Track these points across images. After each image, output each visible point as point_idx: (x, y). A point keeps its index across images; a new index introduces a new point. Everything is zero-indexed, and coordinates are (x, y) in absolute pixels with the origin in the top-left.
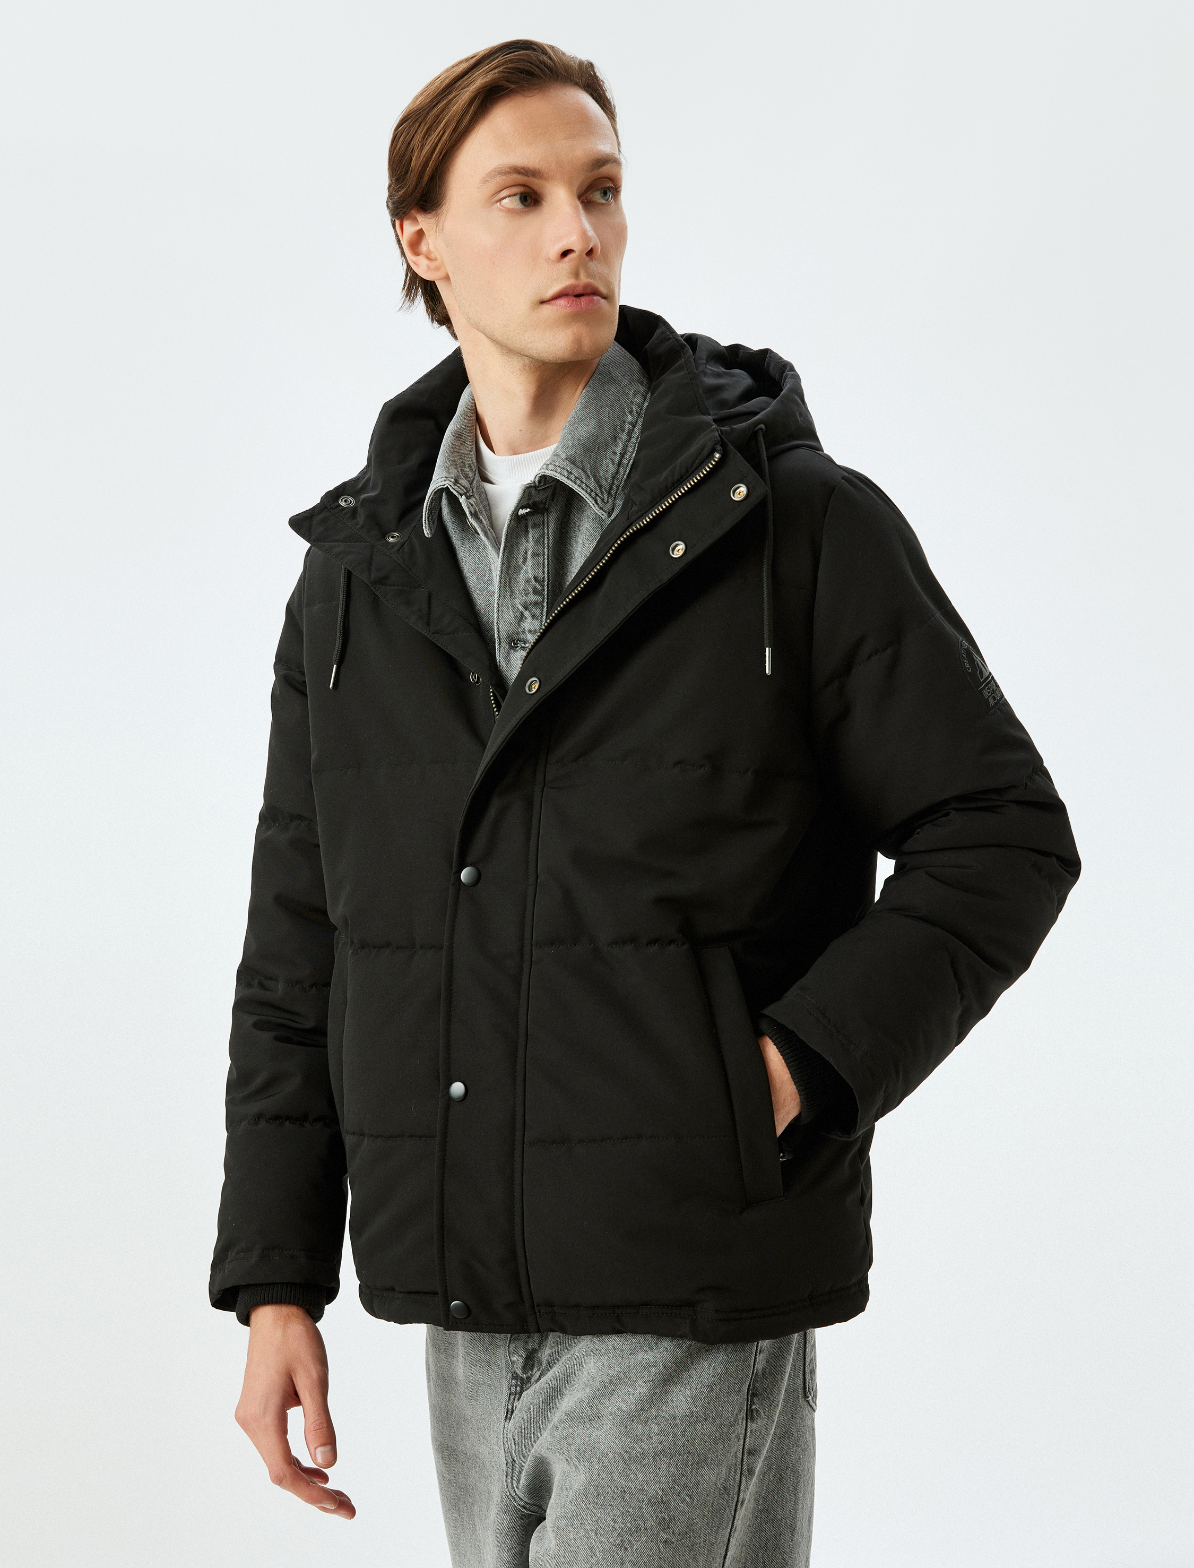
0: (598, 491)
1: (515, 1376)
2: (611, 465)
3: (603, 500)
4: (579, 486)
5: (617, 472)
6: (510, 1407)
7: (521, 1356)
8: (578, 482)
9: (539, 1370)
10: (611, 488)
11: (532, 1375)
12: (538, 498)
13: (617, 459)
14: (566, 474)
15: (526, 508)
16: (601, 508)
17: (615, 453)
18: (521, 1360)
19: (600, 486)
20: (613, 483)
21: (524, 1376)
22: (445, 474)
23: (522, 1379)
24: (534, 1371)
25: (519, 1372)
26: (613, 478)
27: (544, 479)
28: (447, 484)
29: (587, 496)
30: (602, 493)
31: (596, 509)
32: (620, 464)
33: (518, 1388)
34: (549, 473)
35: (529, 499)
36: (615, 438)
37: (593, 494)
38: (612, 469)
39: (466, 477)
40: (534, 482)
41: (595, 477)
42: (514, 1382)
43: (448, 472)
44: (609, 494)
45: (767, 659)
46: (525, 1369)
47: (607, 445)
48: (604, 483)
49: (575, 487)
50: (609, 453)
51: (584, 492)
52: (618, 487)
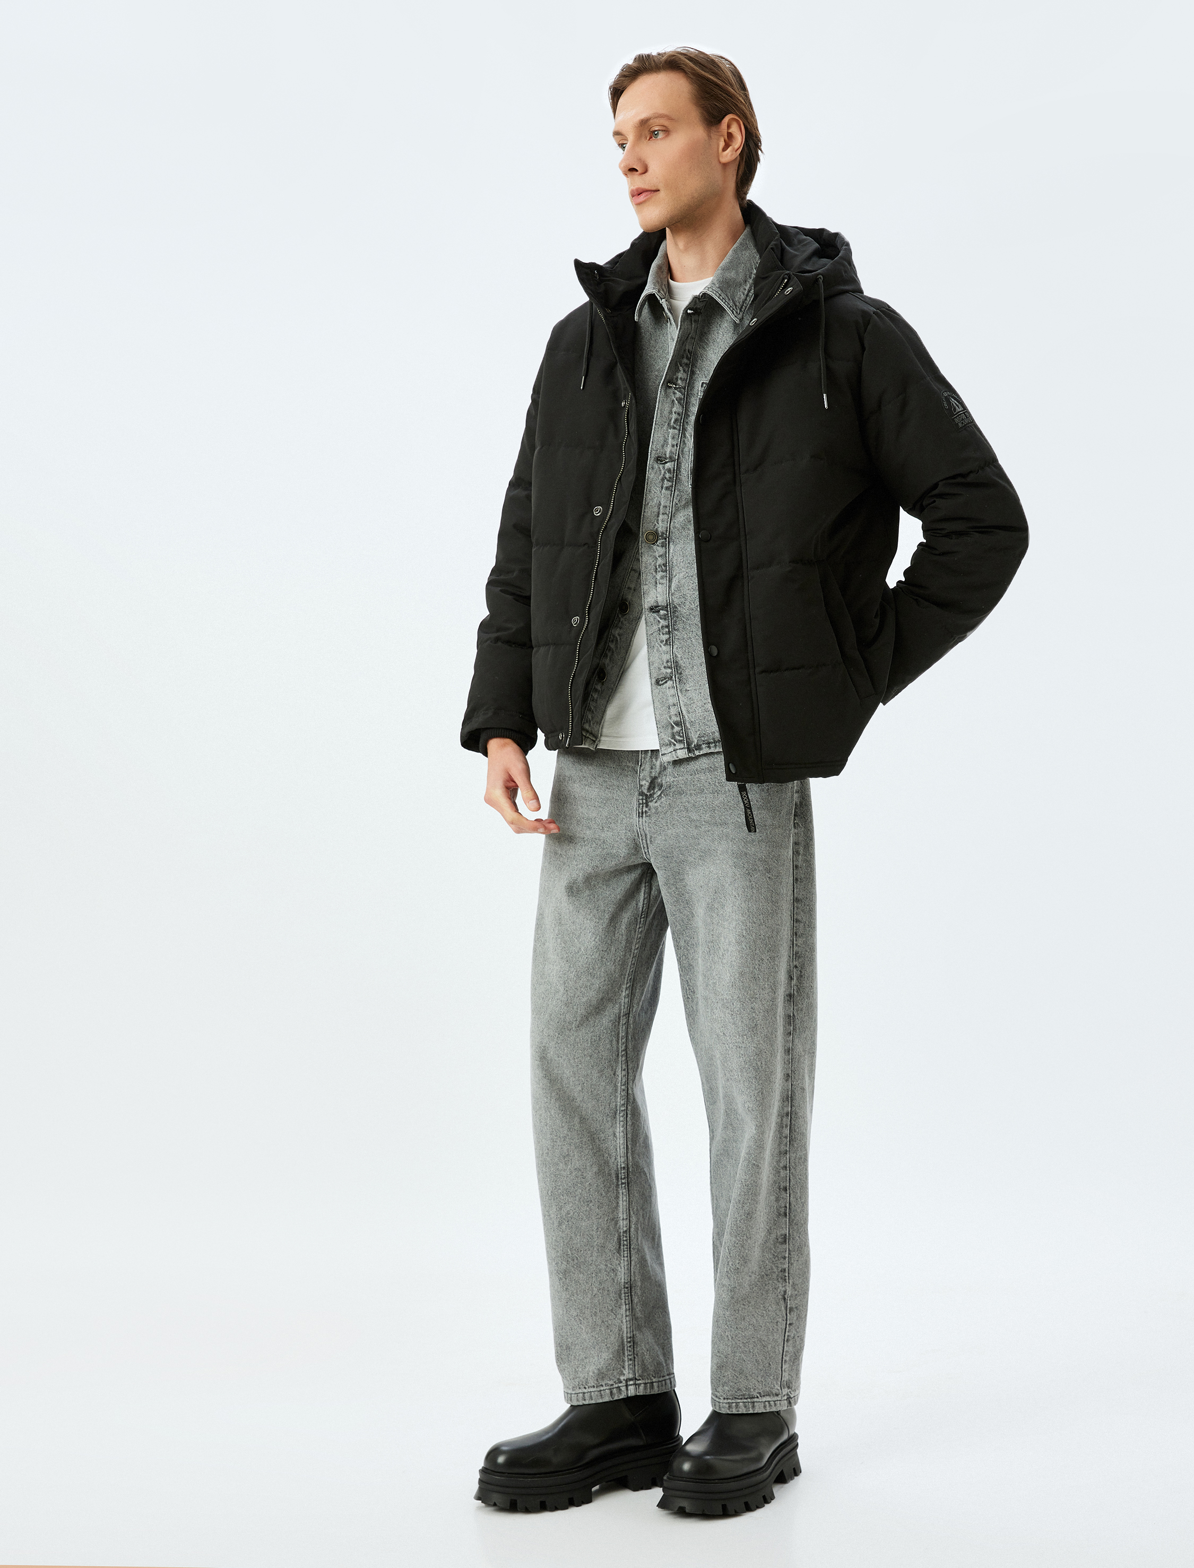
0: (734, 308)
1: (642, 794)
2: (742, 295)
3: (737, 312)
4: (724, 303)
5: (746, 299)
6: (640, 811)
7: (648, 781)
8: (724, 301)
9: (660, 790)
10: (742, 307)
11: (654, 793)
12: (700, 305)
13: (746, 292)
14: (718, 295)
15: (691, 310)
16: (736, 316)
17: (745, 289)
18: (647, 784)
19: (736, 306)
20: (743, 305)
21: (648, 794)
22: (653, 286)
23: (646, 795)
24: (656, 791)
25: (645, 791)
26: (743, 302)
27: (704, 295)
28: (654, 291)
29: (728, 309)
30: (737, 309)
31: (733, 316)
32: (747, 295)
33: (644, 801)
34: (709, 292)
35: (695, 305)
36: (746, 281)
37: (731, 309)
38: (743, 297)
39: (663, 290)
40: (699, 296)
41: (733, 300)
42: (641, 797)
43: (654, 285)
44: (741, 310)
45: (825, 400)
46: (649, 789)
47: (741, 285)
48: (738, 304)
49: (722, 303)
50: (742, 289)
51: (726, 307)
52: (746, 307)
